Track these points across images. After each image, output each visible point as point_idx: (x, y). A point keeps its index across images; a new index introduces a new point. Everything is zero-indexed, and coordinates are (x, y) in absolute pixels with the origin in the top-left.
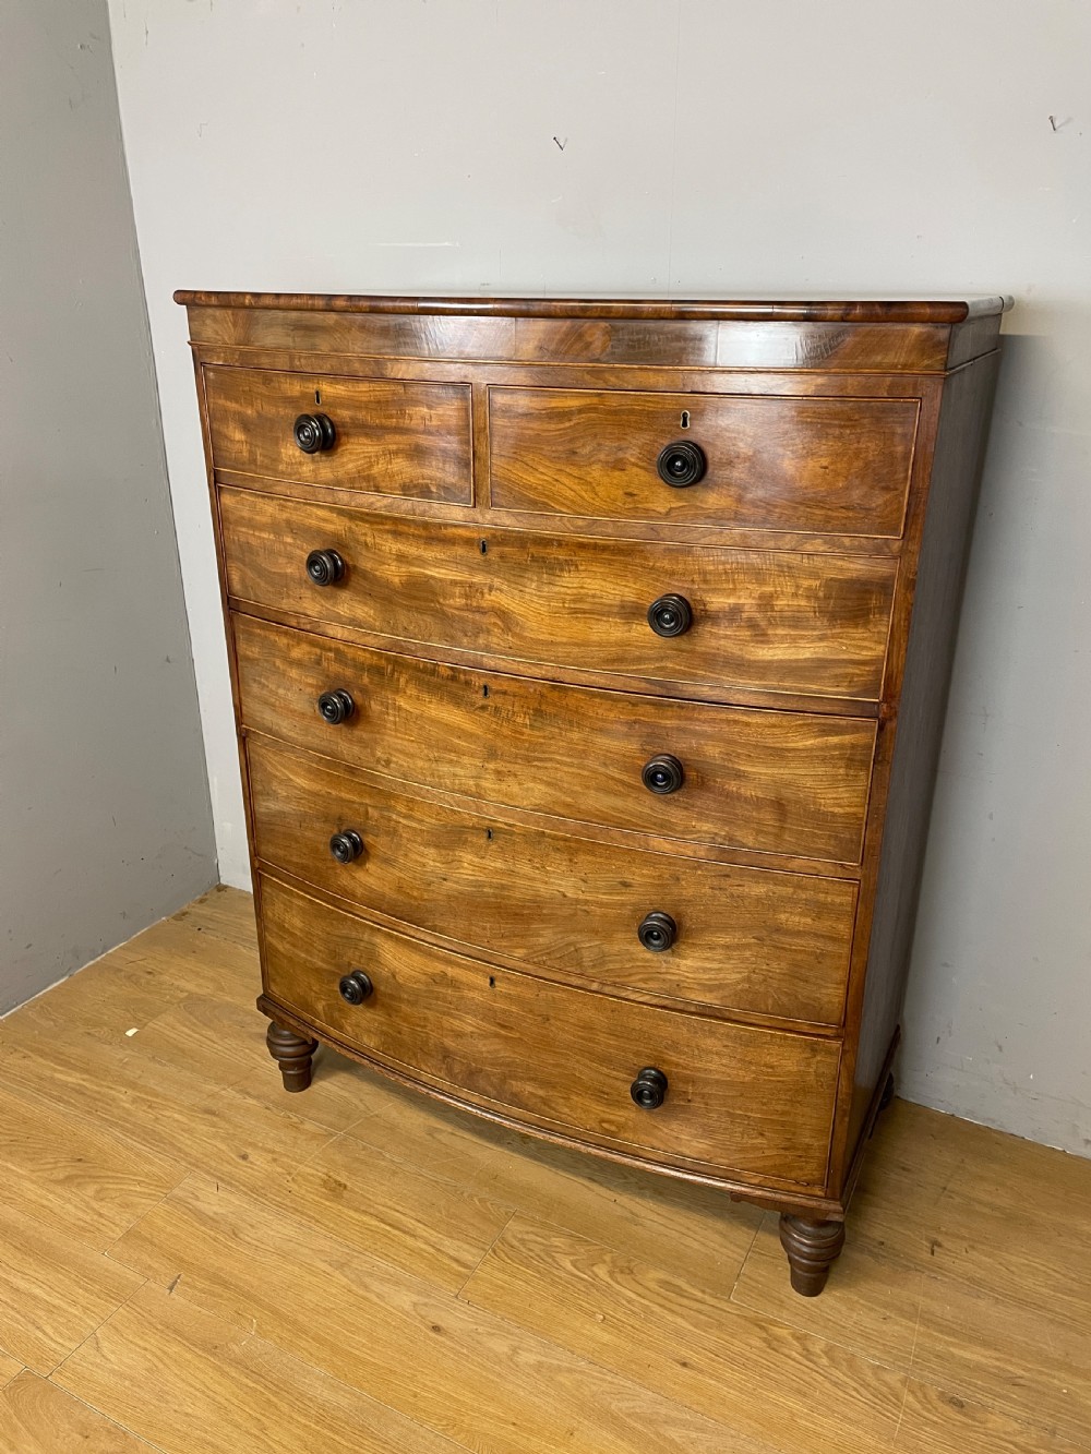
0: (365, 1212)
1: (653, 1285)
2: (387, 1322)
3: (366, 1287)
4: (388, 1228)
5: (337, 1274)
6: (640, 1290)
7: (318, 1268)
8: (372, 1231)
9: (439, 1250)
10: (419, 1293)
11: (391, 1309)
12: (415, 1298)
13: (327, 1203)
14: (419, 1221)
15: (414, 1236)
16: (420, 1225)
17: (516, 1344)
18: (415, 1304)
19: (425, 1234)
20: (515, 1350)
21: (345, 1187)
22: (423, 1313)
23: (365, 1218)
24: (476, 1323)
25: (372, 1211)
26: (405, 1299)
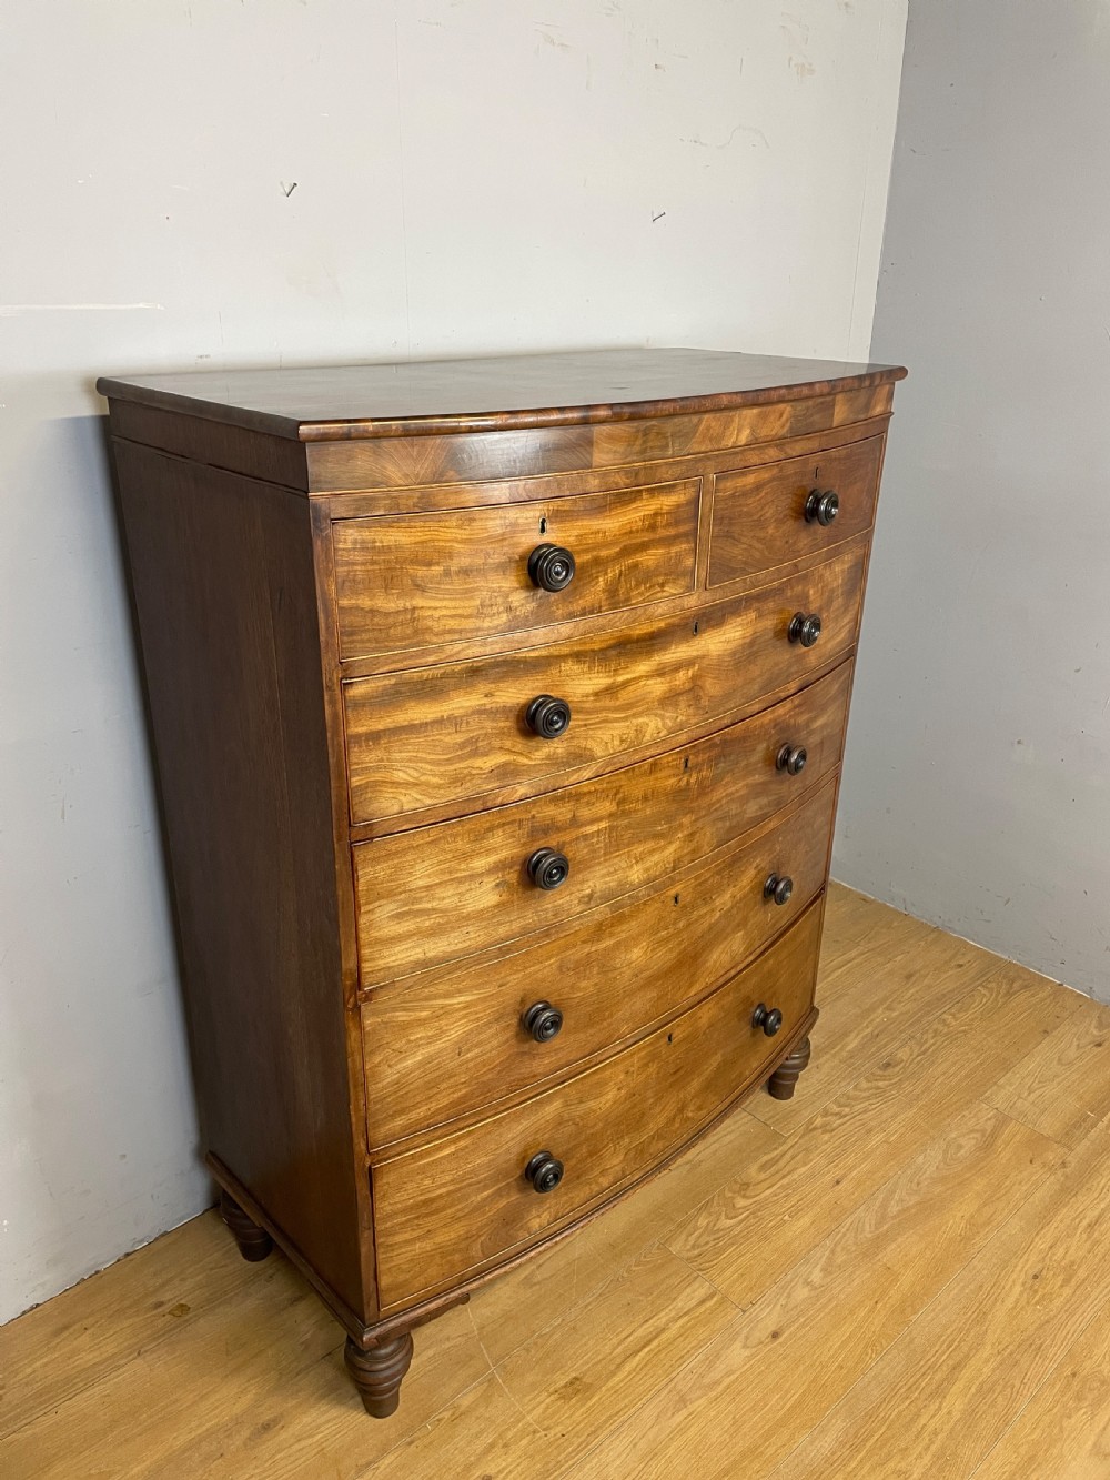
0: (619, 1367)
1: (763, 1176)
2: (759, 1374)
3: (717, 1383)
4: (646, 1350)
5: (691, 1408)
6: (766, 1184)
7: (679, 1425)
8: (646, 1365)
9: (686, 1314)
10: (733, 1340)
11: (745, 1368)
12: (738, 1345)
13: (594, 1400)
14: (647, 1321)
15: (663, 1330)
16: (651, 1321)
17: (801, 1281)
18: (745, 1346)
19: (664, 1320)
20: (807, 1283)
21: (576, 1379)
22: (757, 1341)
23: (627, 1368)
24: (776, 1304)
25: (619, 1361)
26: (737, 1354)
